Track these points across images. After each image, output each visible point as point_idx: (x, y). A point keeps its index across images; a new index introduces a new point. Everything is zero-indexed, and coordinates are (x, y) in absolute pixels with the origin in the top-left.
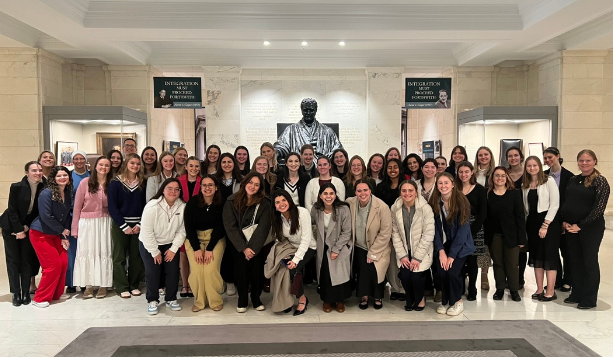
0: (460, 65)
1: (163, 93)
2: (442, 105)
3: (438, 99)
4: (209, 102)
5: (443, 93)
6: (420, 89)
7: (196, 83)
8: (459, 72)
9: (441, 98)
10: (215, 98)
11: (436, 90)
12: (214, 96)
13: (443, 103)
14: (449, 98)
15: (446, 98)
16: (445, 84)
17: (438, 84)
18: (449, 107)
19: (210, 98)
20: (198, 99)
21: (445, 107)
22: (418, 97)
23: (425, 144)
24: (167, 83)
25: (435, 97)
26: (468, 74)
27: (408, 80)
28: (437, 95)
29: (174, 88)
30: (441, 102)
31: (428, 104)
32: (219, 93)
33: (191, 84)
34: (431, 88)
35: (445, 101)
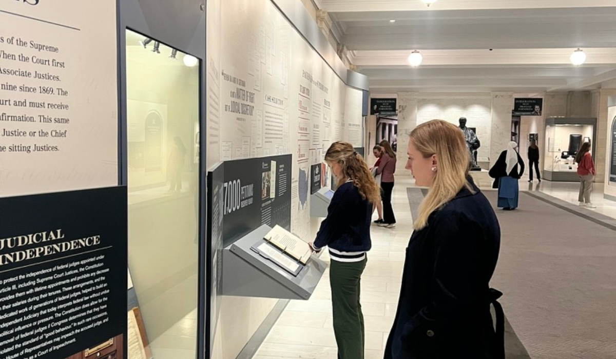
0: (548, 91)
1: (375, 107)
2: (536, 114)
3: (534, 110)
4: (400, 112)
5: (537, 107)
6: (524, 104)
7: (393, 101)
8: (547, 95)
9: (536, 110)
10: (403, 109)
11: (533, 105)
12: (403, 108)
13: (537, 113)
14: (541, 110)
15: (539, 110)
16: (539, 102)
17: (534, 101)
18: (541, 115)
19: (401, 109)
20: (394, 110)
21: (538, 115)
22: (522, 109)
23: (531, 135)
24: (378, 101)
25: (532, 109)
26: (553, 96)
27: (516, 99)
28: (533, 108)
29: (381, 104)
30: (536, 112)
31: (528, 113)
32: (406, 106)
33: (391, 102)
34: (530, 104)
35: (538, 112)
